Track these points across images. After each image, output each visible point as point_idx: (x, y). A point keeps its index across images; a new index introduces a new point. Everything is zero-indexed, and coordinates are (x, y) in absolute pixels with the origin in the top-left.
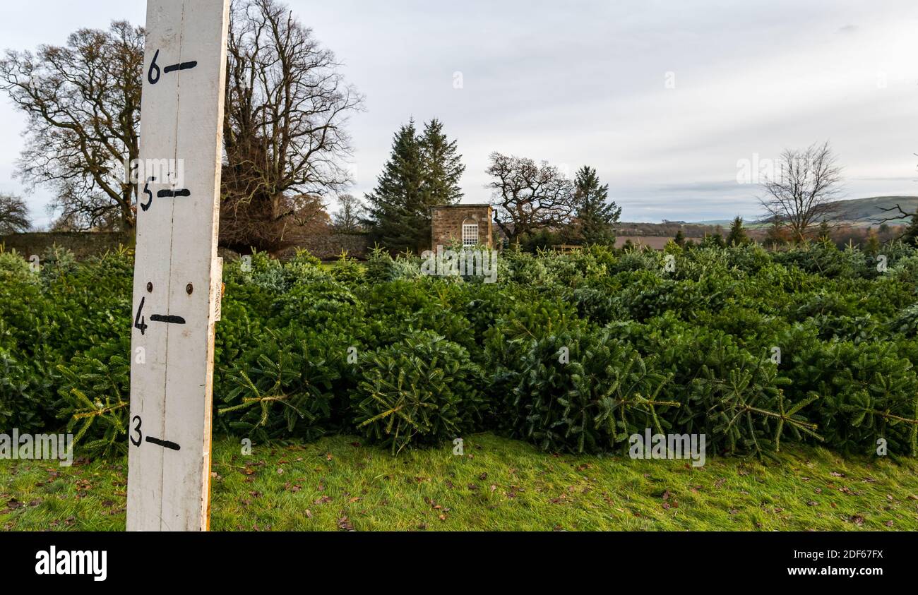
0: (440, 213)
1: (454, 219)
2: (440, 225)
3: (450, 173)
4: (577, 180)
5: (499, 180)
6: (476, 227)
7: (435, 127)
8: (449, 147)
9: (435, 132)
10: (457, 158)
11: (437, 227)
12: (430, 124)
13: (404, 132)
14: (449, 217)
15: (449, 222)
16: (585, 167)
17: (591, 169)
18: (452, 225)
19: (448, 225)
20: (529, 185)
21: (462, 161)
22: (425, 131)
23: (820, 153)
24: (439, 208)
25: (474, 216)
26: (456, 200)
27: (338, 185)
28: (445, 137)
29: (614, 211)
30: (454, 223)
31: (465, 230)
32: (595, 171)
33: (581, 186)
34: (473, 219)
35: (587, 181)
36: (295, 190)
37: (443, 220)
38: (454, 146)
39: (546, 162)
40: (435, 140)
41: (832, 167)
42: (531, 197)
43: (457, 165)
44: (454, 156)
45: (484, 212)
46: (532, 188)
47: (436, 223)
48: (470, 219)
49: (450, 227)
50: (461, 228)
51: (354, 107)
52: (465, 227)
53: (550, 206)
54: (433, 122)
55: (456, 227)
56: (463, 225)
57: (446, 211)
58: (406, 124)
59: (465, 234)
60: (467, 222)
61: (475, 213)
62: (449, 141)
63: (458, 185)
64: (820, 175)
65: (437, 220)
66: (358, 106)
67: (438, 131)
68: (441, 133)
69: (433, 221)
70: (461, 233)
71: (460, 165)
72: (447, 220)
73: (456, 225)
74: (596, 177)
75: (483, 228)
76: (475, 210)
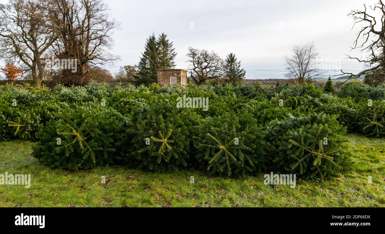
0: (161, 73)
1: (166, 75)
2: (161, 78)
3: (170, 56)
4: (227, 59)
5: (192, 59)
6: (176, 79)
7: (163, 36)
8: (169, 45)
9: (164, 38)
10: (173, 49)
11: (160, 79)
12: (161, 35)
13: (150, 38)
14: (164, 74)
15: (165, 76)
16: (231, 54)
17: (233, 54)
18: (166, 78)
19: (164, 78)
20: (206, 61)
21: (175, 51)
22: (159, 38)
23: (310, 47)
24: (160, 71)
25: (175, 74)
26: (173, 67)
27: (114, 61)
28: (168, 40)
29: (243, 72)
30: (166, 77)
31: (171, 80)
32: (235, 55)
33: (229, 62)
34: (175, 75)
35: (232, 59)
36: (91, 62)
37: (162, 76)
38: (172, 44)
39: (213, 51)
40: (164, 42)
41: (315, 52)
42: (207, 66)
43: (173, 52)
44: (172, 49)
45: (179, 72)
46: (207, 63)
47: (159, 77)
48: (173, 75)
49: (165, 79)
50: (170, 79)
51: (116, 27)
52: (171, 79)
53: (214, 70)
54: (163, 34)
55: (167, 79)
56: (171, 78)
57: (163, 72)
58: (151, 35)
59: (171, 82)
60: (172, 77)
61: (175, 73)
62: (169, 42)
63: (174, 61)
64: (310, 56)
65: (160, 76)
66: (118, 27)
67: (165, 38)
68: (166, 39)
69: (158, 76)
70: (170, 81)
71: (174, 52)
72: (164, 76)
73: (168, 78)
74: (235, 58)
75: (179, 79)
76: (175, 71)
